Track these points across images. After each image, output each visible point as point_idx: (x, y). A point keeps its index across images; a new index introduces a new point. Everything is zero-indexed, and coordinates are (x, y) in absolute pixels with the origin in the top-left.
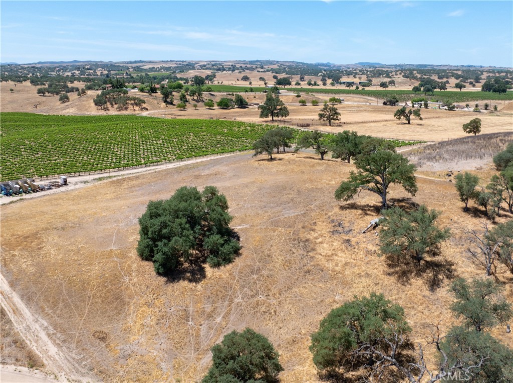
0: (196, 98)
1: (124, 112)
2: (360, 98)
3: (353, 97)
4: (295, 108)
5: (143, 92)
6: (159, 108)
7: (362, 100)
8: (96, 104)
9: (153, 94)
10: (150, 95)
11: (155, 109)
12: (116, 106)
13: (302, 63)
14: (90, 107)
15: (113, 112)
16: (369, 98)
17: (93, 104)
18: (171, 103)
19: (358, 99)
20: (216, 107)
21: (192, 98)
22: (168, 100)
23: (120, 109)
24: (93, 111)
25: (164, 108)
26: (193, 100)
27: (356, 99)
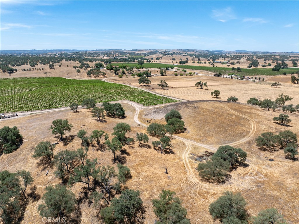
0: (129, 72)
1: (97, 78)
2: (206, 72)
3: (203, 72)
4: (172, 77)
5: (108, 69)
6: (112, 76)
7: (206, 73)
8: (87, 75)
9: (111, 70)
10: (110, 71)
11: (110, 77)
12: (94, 75)
13: (208, 51)
14: (85, 76)
15: (93, 78)
16: (210, 72)
17: (86, 75)
18: (118, 74)
19: (205, 73)
20: (136, 76)
21: (128, 72)
22: (116, 73)
23: (96, 77)
24: (86, 77)
25: (114, 77)
26: (128, 73)
27: (204, 73)
